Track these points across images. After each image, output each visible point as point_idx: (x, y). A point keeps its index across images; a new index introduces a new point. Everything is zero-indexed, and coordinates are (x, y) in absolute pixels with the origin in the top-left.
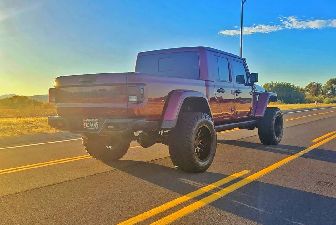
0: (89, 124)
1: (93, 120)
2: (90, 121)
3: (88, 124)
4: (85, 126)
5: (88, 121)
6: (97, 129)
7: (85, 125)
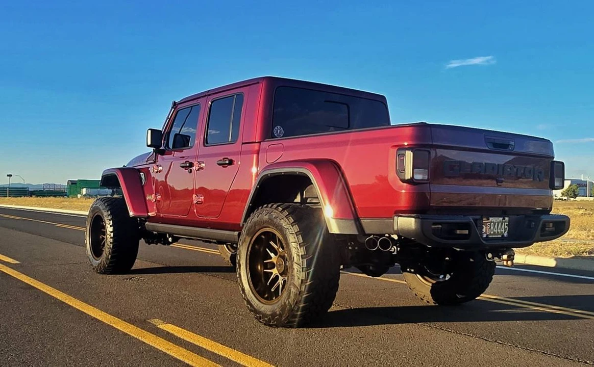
0: (492, 228)
1: (501, 219)
2: (495, 221)
3: (490, 228)
4: (486, 233)
5: (491, 222)
6: (505, 236)
7: (486, 230)
